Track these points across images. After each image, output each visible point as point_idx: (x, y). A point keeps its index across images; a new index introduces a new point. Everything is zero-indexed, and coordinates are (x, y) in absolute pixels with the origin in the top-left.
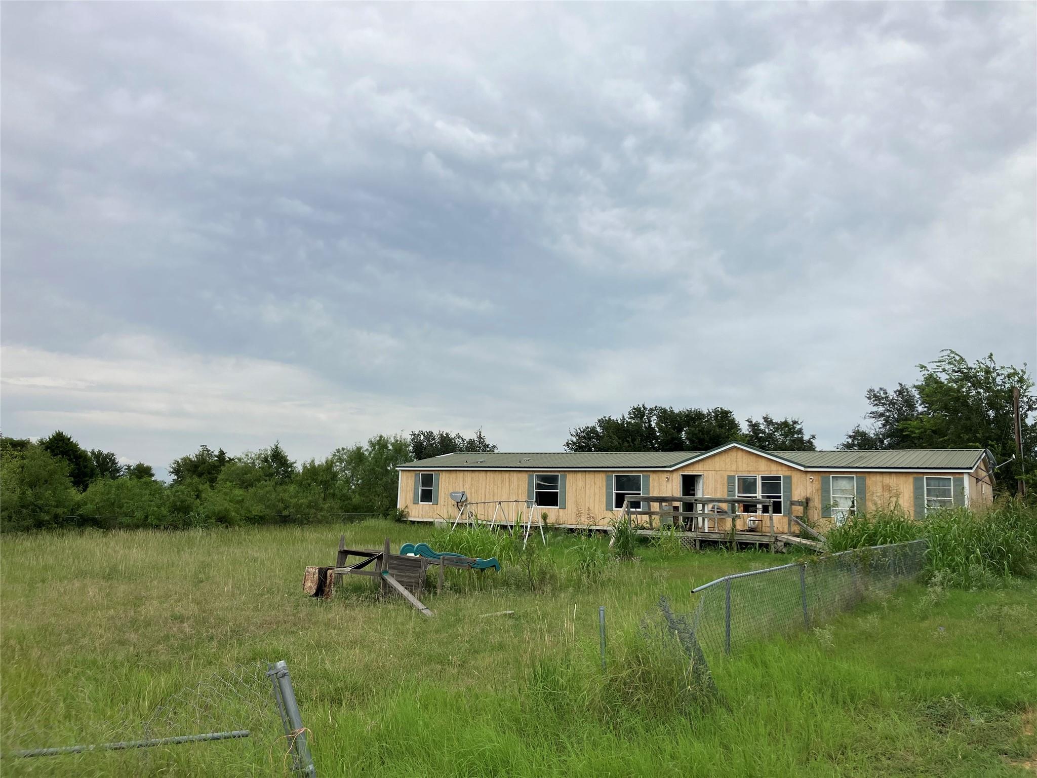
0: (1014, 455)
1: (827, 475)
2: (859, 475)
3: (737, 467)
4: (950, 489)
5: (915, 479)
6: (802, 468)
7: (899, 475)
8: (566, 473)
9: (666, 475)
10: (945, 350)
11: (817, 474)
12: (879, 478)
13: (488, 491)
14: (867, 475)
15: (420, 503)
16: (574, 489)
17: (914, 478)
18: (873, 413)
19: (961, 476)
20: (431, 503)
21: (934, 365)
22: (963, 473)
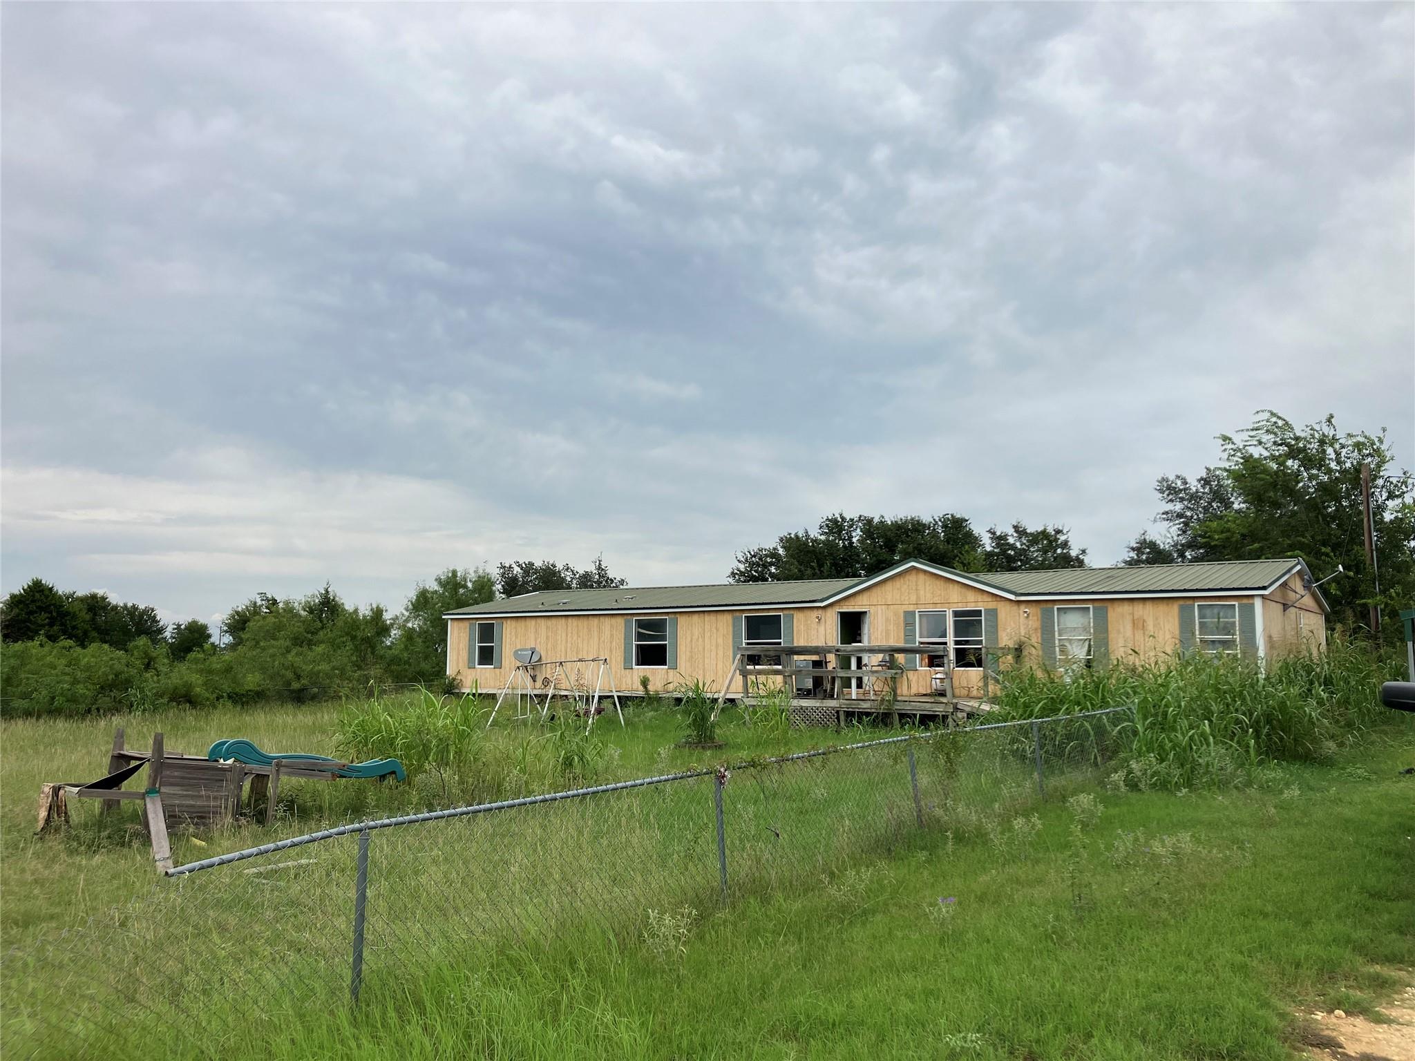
0: (1340, 566)
1: (1049, 605)
2: (1097, 604)
3: (918, 598)
4: (1235, 622)
5: (1182, 609)
6: (1012, 597)
7: (1156, 602)
8: (678, 616)
9: (815, 613)
10: (1263, 411)
11: (1034, 604)
12: (1126, 609)
13: (569, 645)
14: (1108, 604)
15: (477, 666)
16: (689, 639)
17: (1180, 605)
18: (1166, 513)
19: (1251, 602)
20: (492, 666)
21: (1245, 436)
22: (1253, 596)
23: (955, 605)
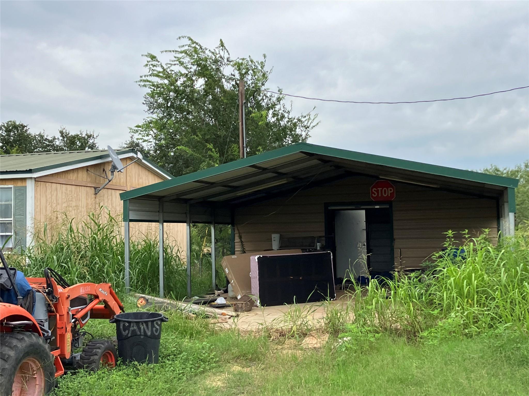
19: (24, 185)
22: (25, 179)
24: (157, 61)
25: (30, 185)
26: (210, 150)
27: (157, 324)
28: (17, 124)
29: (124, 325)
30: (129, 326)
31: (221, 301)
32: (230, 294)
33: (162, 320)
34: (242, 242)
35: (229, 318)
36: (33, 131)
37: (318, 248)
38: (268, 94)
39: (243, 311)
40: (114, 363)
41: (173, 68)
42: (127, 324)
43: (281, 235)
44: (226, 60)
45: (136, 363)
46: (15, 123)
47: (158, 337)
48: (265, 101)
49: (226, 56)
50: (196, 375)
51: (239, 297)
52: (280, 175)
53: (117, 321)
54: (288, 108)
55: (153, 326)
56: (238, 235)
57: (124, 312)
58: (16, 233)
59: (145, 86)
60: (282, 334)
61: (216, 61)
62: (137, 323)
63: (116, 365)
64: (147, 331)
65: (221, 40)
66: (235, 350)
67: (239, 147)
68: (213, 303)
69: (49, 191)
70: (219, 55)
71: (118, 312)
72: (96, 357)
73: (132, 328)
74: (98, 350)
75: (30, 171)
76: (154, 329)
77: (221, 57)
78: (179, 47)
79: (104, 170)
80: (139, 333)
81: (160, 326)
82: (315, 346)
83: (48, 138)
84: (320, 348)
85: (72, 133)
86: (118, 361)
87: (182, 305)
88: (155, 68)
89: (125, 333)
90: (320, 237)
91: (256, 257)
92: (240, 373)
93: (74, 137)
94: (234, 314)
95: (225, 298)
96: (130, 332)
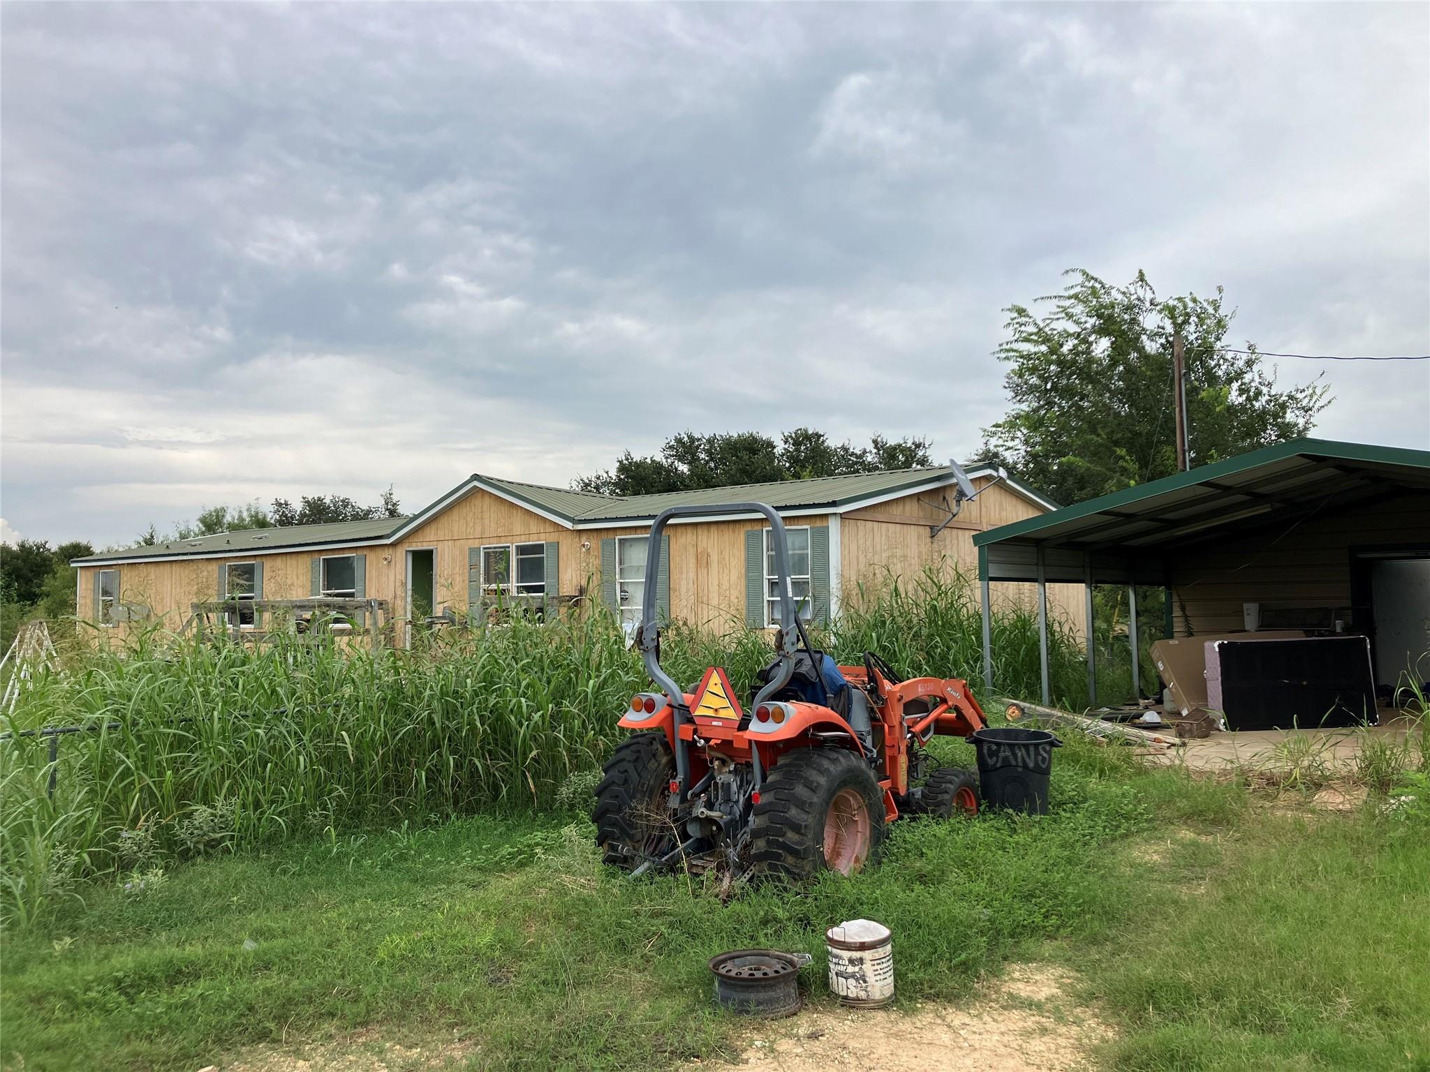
1: (611, 536)
3: (483, 532)
4: (807, 555)
5: (749, 536)
6: (569, 525)
7: (723, 527)
8: (264, 559)
9: (387, 553)
11: (595, 535)
12: (689, 538)
14: (672, 533)
16: (273, 590)
17: (747, 532)
19: (825, 524)
22: (826, 516)
23: (518, 538)
24: (1028, 316)
25: (834, 526)
26: (1122, 458)
27: (1044, 749)
28: (810, 432)
29: (989, 748)
30: (998, 750)
31: (1151, 717)
32: (1168, 706)
33: (1052, 744)
34: (1186, 617)
35: (1169, 748)
36: (833, 442)
37: (1339, 630)
38: (1229, 356)
39: (1193, 737)
40: (974, 807)
41: (1054, 325)
42: (994, 747)
43: (1261, 606)
44: (1148, 304)
45: (1010, 811)
46: (806, 431)
47: (1046, 772)
48: (1224, 367)
49: (1149, 296)
50: (1114, 840)
51: (1185, 713)
52: (1258, 498)
53: (978, 742)
54: (1269, 377)
55: (1037, 753)
56: (1178, 604)
57: (987, 726)
58: (815, 598)
59: (1007, 358)
60: (1271, 781)
61: (1129, 308)
62: (1011, 746)
63: (978, 810)
64: (1027, 760)
65: (1141, 272)
66: (1183, 804)
67: (1176, 451)
68: (1137, 721)
69: (861, 533)
70: (1135, 296)
71: (978, 726)
72: (946, 797)
73: (1002, 754)
74: (949, 785)
75: (834, 504)
76: (1040, 758)
77: (1139, 299)
78: (1066, 289)
79: (944, 498)
80: (1013, 762)
81: (1049, 753)
82: (1341, 807)
83: (855, 451)
84: (1351, 812)
85: (892, 442)
86: (981, 805)
87: (1084, 721)
88: (1023, 328)
89: (991, 762)
90: (1342, 609)
91: (1216, 644)
92: (1194, 844)
93: (894, 448)
94: (1177, 741)
95: (1159, 713)
96: (1000, 759)
